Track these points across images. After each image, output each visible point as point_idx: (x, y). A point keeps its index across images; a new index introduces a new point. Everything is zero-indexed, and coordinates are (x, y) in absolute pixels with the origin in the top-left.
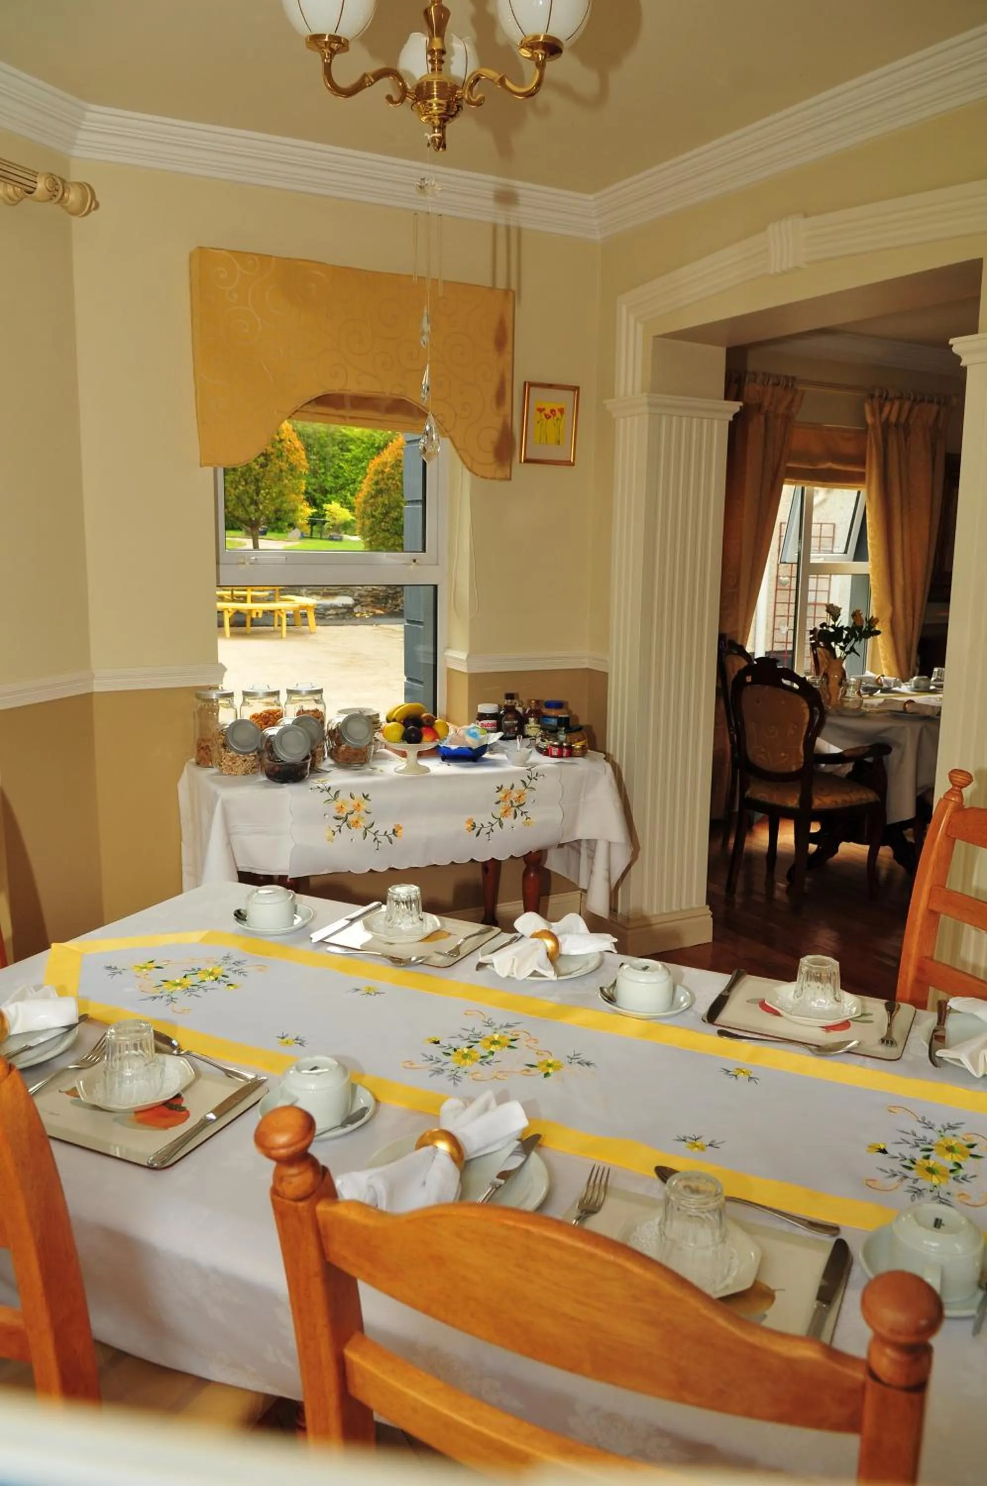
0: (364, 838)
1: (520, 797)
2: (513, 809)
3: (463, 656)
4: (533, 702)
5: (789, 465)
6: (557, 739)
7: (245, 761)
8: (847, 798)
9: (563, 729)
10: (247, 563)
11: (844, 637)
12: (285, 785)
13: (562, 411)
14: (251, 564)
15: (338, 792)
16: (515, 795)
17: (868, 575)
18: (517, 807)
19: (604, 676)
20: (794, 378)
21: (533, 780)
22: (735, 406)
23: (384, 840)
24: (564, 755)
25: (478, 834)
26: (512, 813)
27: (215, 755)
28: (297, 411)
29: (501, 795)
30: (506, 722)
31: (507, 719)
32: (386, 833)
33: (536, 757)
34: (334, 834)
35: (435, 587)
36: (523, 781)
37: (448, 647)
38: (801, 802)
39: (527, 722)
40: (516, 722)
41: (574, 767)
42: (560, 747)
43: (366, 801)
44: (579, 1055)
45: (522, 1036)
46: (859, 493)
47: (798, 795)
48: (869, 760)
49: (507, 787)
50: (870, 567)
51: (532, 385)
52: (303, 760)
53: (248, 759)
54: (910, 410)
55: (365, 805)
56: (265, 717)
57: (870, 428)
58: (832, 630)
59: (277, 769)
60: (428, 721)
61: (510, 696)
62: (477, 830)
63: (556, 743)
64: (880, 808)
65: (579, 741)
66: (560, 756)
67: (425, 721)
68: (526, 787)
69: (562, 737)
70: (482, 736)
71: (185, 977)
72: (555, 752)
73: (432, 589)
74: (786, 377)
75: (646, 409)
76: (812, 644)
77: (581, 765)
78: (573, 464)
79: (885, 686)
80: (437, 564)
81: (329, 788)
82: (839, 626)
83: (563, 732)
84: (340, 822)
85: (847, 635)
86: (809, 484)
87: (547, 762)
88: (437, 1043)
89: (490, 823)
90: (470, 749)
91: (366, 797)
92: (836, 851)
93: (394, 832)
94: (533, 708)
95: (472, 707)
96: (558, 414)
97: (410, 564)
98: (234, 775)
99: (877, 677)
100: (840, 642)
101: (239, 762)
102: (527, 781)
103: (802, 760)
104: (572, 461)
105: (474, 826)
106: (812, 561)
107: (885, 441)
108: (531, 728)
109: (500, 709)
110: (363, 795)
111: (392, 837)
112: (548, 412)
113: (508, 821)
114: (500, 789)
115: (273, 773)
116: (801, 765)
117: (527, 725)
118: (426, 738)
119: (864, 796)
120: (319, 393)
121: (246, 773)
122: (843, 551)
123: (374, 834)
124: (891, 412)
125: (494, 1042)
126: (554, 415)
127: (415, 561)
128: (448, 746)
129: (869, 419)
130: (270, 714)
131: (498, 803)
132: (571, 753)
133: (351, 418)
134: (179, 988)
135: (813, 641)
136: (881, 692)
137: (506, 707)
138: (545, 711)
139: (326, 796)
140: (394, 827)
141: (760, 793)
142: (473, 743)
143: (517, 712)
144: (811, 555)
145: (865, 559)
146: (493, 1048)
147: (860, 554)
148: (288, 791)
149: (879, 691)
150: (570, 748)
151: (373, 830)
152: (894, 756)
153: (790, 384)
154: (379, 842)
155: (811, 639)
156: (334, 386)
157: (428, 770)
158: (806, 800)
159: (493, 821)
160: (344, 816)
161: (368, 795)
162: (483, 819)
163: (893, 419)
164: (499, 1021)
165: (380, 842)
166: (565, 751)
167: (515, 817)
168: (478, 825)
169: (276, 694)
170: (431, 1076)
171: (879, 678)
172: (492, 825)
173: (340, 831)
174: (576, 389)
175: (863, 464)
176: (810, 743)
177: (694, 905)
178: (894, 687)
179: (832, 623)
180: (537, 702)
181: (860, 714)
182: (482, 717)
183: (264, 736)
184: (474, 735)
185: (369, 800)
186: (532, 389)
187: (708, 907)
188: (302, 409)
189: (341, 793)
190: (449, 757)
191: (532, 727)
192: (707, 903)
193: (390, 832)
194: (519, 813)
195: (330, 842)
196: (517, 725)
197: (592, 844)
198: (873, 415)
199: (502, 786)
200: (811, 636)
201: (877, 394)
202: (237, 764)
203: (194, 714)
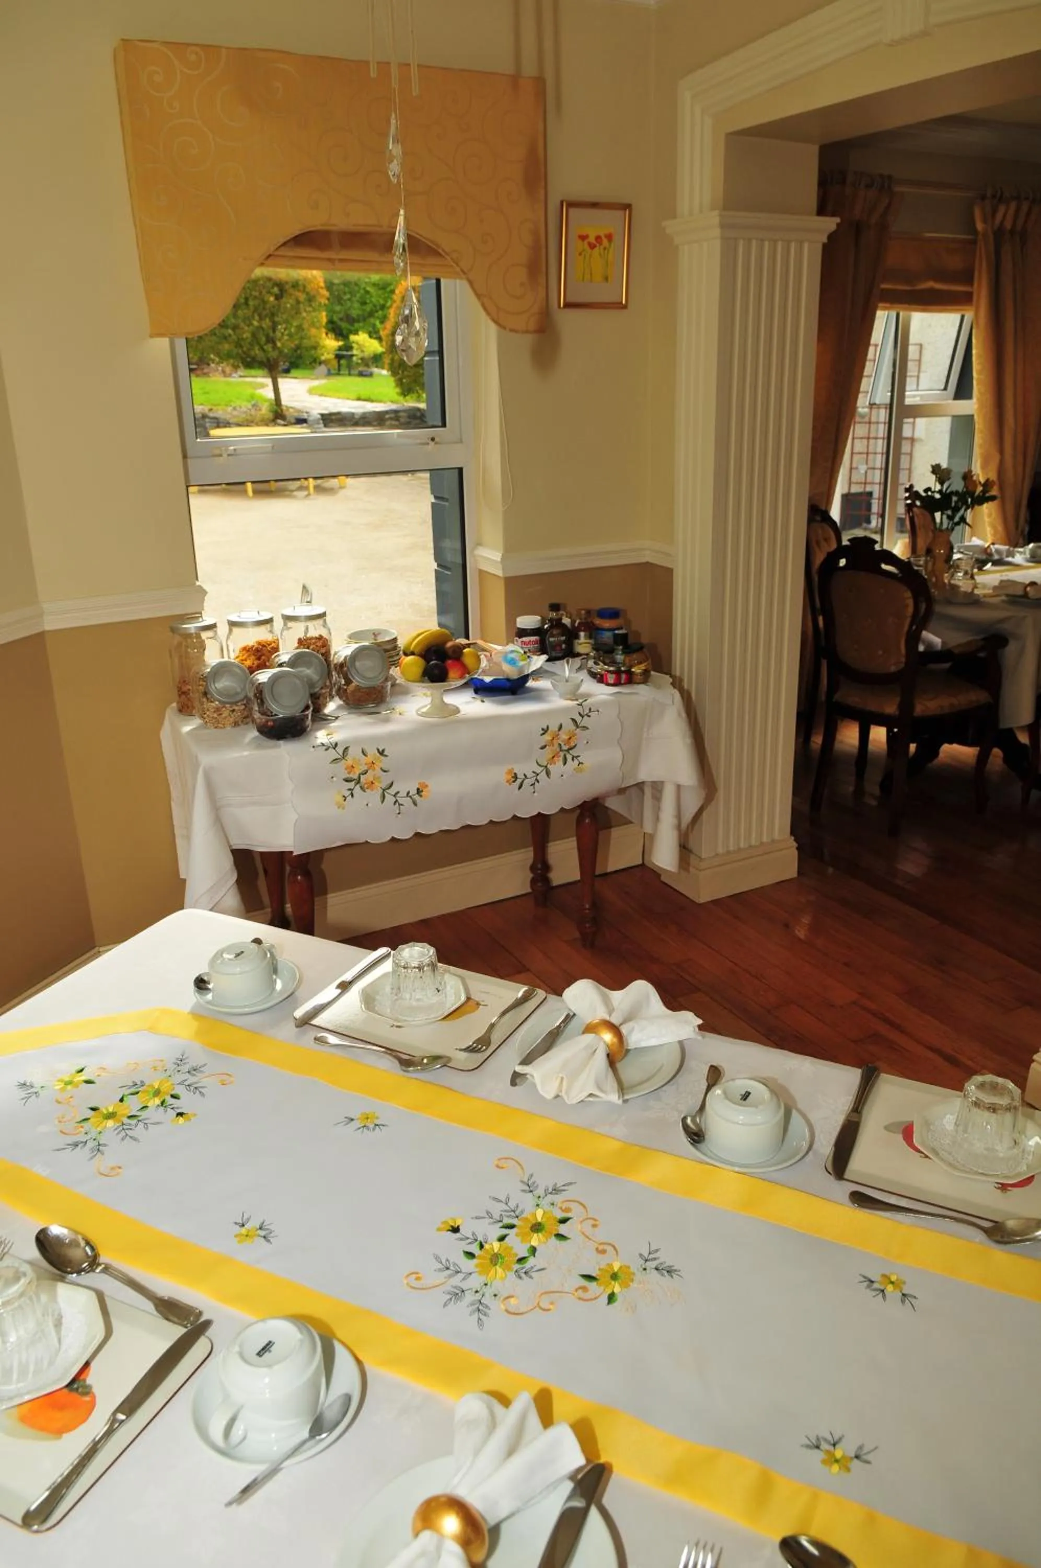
0: (382, 802)
1: (570, 738)
2: (562, 754)
3: (497, 556)
4: (583, 612)
5: (883, 286)
6: (613, 663)
7: (233, 711)
8: (954, 701)
9: (621, 647)
10: (225, 455)
11: (953, 504)
12: (281, 742)
13: (609, 237)
14: (229, 455)
15: (347, 748)
16: (564, 736)
17: (973, 416)
18: (567, 751)
19: (669, 572)
20: (890, 177)
21: (586, 717)
22: (830, 223)
23: (407, 802)
24: (623, 682)
25: (520, 787)
26: (561, 758)
27: (196, 704)
28: (270, 256)
29: (547, 737)
30: (551, 639)
31: (553, 636)
32: (408, 793)
33: (590, 686)
34: (345, 800)
35: (460, 470)
36: (573, 720)
37: (479, 544)
38: (901, 707)
39: (577, 637)
40: (563, 638)
41: (634, 697)
42: (618, 673)
43: (382, 758)
44: (657, 1251)
45: (576, 1212)
46: (963, 317)
47: (898, 699)
48: (982, 655)
49: (554, 728)
50: (976, 407)
51: (571, 205)
52: (303, 711)
53: (236, 708)
54: (1028, 214)
55: (383, 762)
56: (257, 650)
57: (980, 237)
58: (938, 496)
59: (270, 724)
60: (454, 651)
61: (555, 607)
62: (519, 781)
63: (611, 669)
64: (992, 709)
65: (640, 663)
66: (617, 684)
67: (450, 653)
68: (577, 726)
69: (620, 657)
70: (522, 663)
71: (121, 1100)
72: (611, 678)
73: (456, 472)
74: (881, 176)
75: (717, 232)
76: (907, 505)
77: (642, 693)
78: (625, 307)
79: (996, 557)
80: (461, 442)
81: (336, 744)
82: (948, 491)
83: (620, 653)
84: (351, 785)
85: (956, 502)
86: (905, 309)
87: (601, 693)
88: (455, 1230)
89: (534, 772)
90: (508, 680)
91: (382, 753)
92: (936, 754)
93: (419, 791)
94: (583, 621)
95: (511, 619)
96: (605, 242)
97: (428, 444)
98: (221, 728)
99: (986, 545)
100: (947, 510)
101: (226, 713)
102: (578, 719)
103: (903, 660)
104: (624, 302)
105: (515, 777)
106: (908, 401)
107: (998, 253)
108: (581, 644)
109: (543, 622)
110: (378, 750)
111: (417, 797)
112: (592, 239)
113: (557, 768)
114: (545, 731)
115: (266, 730)
116: (902, 666)
117: (577, 641)
118: (452, 674)
119: (973, 697)
120: (296, 230)
121: (236, 724)
122: (942, 387)
123: (395, 796)
124: (1006, 215)
125: (537, 1228)
126: (601, 244)
127: (433, 439)
128: (480, 677)
129: (980, 226)
130: (264, 646)
131: (543, 748)
132: (630, 679)
133: (341, 260)
134: (110, 1123)
135: (909, 502)
136: (992, 565)
137: (551, 620)
138: (598, 622)
139: (332, 754)
140: (417, 786)
141: (852, 696)
142: (510, 671)
143: (564, 625)
144: (907, 393)
145: (969, 396)
146: (535, 1240)
147: (963, 391)
148: (286, 750)
149: (989, 565)
150: (629, 673)
151: (393, 791)
152: (1011, 649)
153: (886, 185)
154: (400, 805)
155: (907, 498)
156: (315, 221)
157: (457, 711)
158: (906, 706)
159: (538, 769)
160: (356, 777)
161: (383, 751)
162: (525, 768)
163: (1008, 225)
164: (544, 1182)
165: (402, 805)
166: (624, 676)
167: (565, 763)
168: (520, 776)
169: (269, 621)
170: (445, 1305)
171: (989, 546)
172: (538, 775)
173: (352, 795)
174: (627, 207)
175: (970, 282)
176: (913, 638)
177: (776, 836)
178: (1007, 556)
179: (938, 487)
180: (589, 612)
181: (972, 600)
182: (522, 633)
183: (252, 682)
184: (512, 662)
185: (386, 756)
186: (572, 210)
187: (793, 838)
188: (276, 253)
189: (350, 751)
190: (483, 690)
191: (583, 644)
192: (793, 833)
193: (413, 792)
194: (569, 757)
195: (340, 810)
196: (564, 642)
197: (658, 787)
198: (985, 221)
199: (548, 727)
200: (907, 495)
201: (989, 194)
202: (224, 715)
203: (170, 651)
